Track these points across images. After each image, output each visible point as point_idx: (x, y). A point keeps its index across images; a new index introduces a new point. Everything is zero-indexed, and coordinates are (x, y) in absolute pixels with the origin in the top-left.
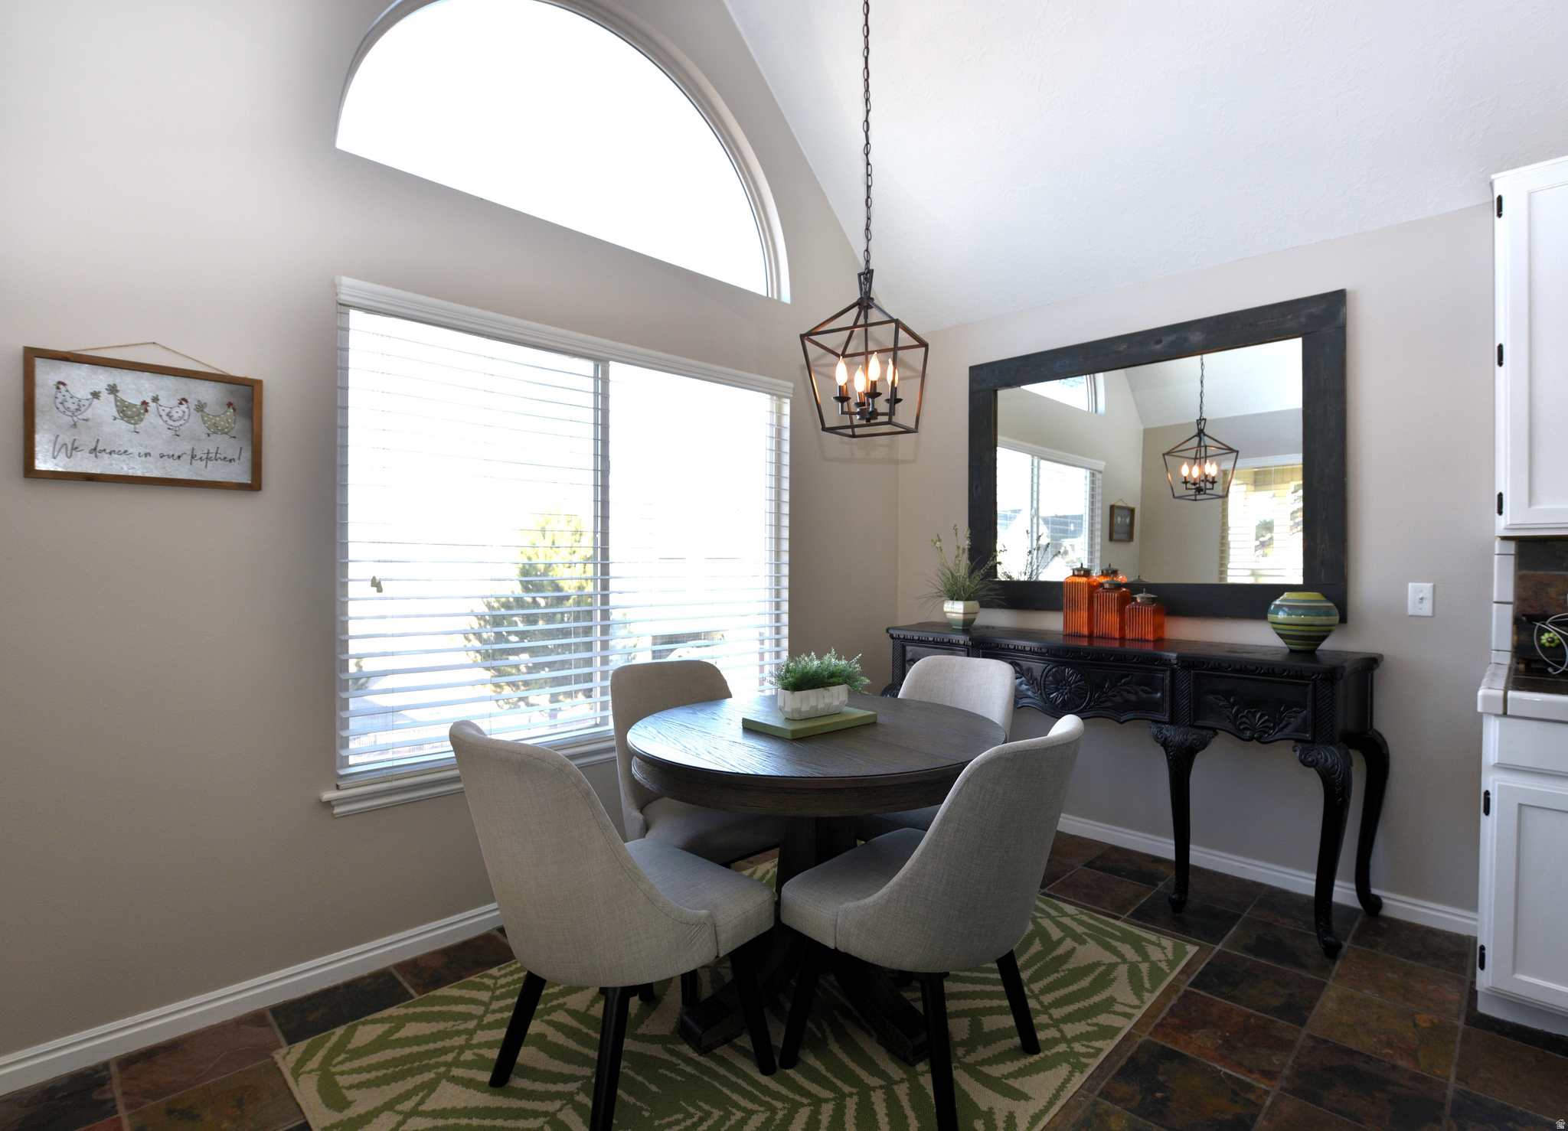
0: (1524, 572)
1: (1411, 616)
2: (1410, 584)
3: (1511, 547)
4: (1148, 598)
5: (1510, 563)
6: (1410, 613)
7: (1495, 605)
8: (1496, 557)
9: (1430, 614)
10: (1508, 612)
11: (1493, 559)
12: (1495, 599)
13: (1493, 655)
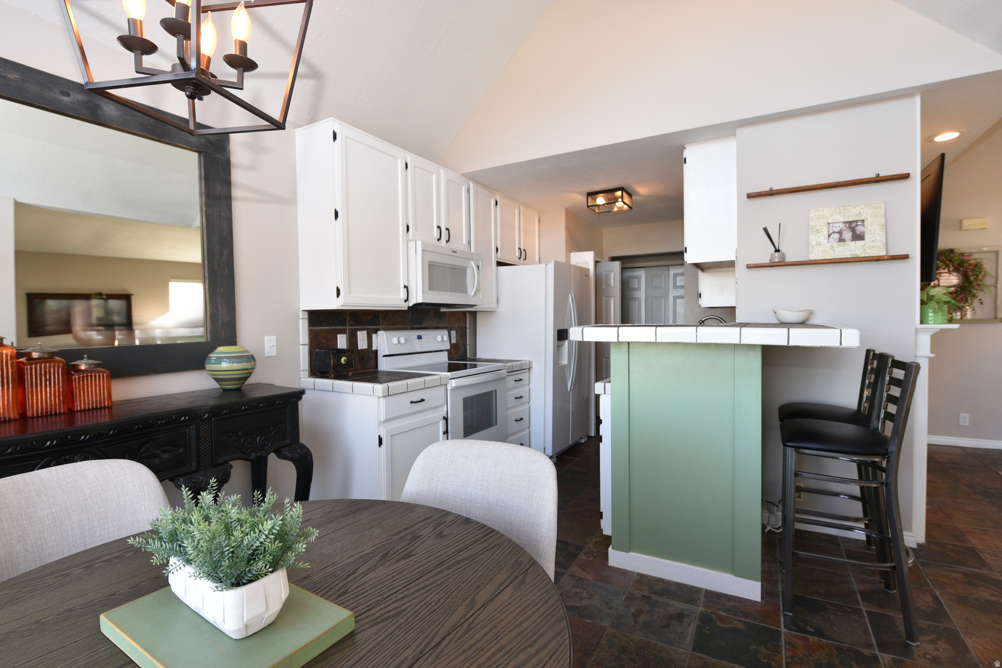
0: (311, 328)
1: (267, 357)
2: (266, 337)
3: (306, 315)
4: (93, 364)
5: (306, 322)
6: (266, 356)
7: (301, 346)
8: (300, 320)
9: (276, 355)
10: (307, 348)
11: (299, 321)
12: (301, 343)
13: (301, 374)
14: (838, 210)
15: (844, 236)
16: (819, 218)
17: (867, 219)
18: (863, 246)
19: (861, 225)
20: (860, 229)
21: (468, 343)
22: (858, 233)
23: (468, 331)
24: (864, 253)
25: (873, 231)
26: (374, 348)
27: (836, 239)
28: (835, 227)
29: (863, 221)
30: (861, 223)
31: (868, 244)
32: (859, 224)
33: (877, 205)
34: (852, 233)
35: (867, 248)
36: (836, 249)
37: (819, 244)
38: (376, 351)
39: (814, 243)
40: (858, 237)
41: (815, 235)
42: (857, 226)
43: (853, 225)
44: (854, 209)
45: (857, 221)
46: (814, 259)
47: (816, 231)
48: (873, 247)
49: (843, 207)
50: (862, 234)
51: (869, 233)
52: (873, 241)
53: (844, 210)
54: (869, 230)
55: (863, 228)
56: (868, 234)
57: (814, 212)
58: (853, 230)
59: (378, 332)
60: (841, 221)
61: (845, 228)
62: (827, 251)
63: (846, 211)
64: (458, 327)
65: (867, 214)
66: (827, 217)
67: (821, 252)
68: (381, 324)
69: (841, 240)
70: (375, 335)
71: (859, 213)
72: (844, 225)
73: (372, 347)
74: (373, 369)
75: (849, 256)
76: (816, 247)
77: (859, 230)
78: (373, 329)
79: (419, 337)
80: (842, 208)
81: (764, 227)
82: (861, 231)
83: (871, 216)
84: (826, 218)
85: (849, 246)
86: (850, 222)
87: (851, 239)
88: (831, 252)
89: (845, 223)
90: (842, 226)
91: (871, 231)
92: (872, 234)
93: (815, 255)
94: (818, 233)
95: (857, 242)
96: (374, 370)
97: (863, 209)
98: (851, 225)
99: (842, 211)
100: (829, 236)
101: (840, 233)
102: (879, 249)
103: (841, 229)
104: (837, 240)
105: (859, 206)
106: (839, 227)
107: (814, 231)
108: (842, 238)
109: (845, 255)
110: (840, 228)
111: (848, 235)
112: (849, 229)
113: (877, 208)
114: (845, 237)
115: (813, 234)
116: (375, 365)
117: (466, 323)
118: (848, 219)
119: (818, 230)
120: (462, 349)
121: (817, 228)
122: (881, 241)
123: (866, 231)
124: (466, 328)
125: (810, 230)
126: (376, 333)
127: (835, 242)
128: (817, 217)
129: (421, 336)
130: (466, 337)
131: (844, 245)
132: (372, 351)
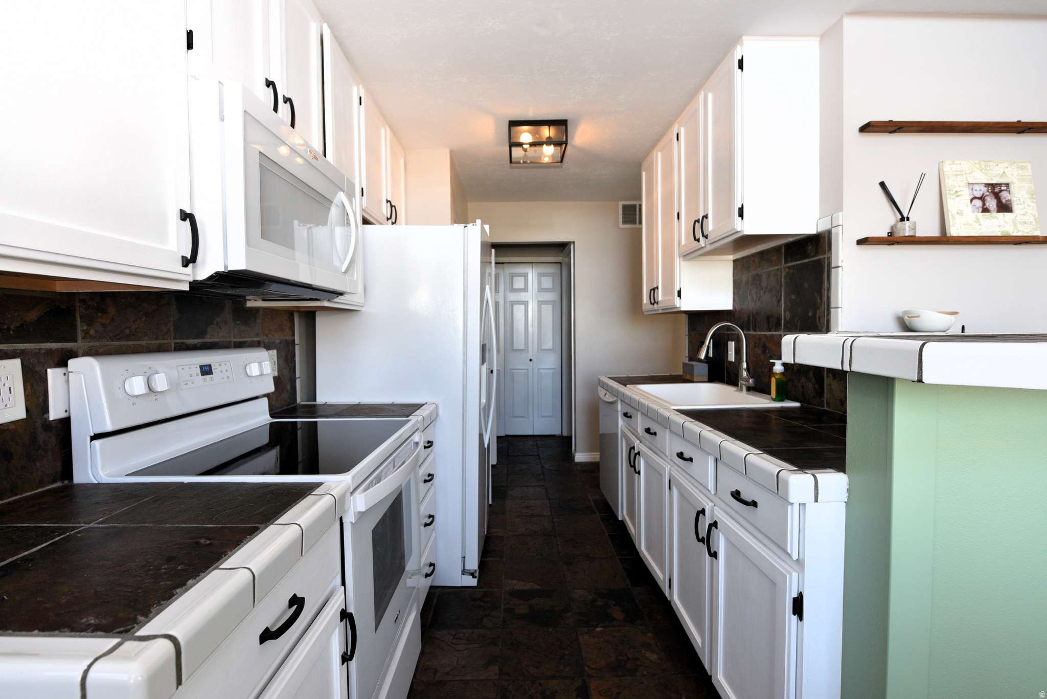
14: (978, 166)
15: (987, 204)
16: (956, 175)
17: (1013, 183)
18: (1014, 220)
19: (1006, 190)
20: (1004, 196)
21: (298, 375)
22: (1004, 201)
23: (297, 348)
24: (1016, 231)
25: (1022, 201)
26: (55, 413)
27: (978, 208)
28: (976, 190)
29: (1007, 185)
30: (1005, 188)
31: (1019, 218)
32: (1003, 188)
33: (1022, 164)
34: (996, 200)
35: (1018, 224)
36: (982, 221)
37: (960, 213)
38: (66, 422)
39: (954, 212)
40: (1005, 207)
41: (953, 199)
42: (1001, 191)
43: (997, 190)
44: (997, 166)
45: (1000, 185)
46: (957, 235)
47: (954, 194)
48: (1025, 223)
49: (984, 161)
50: (1008, 203)
51: (1018, 202)
52: (1024, 214)
53: (985, 167)
54: (1018, 199)
55: (1008, 194)
56: (1017, 204)
57: (949, 164)
58: (997, 196)
59: (71, 362)
60: (983, 182)
61: (988, 193)
62: (971, 225)
63: (988, 169)
64: (281, 343)
65: (1012, 175)
66: (966, 174)
67: (964, 225)
68: (80, 335)
69: (985, 210)
70: (59, 371)
71: (1004, 172)
72: (986, 189)
73: (46, 409)
74: (54, 481)
75: (999, 234)
76: (957, 216)
77: (1004, 198)
78: (50, 352)
79: (206, 370)
80: (983, 163)
81: (881, 181)
82: (1007, 199)
83: (1018, 179)
84: (965, 176)
85: (997, 218)
86: (993, 186)
87: (996, 209)
88: (976, 225)
89: (987, 185)
90: (984, 189)
91: (1019, 199)
92: (1021, 204)
93: (958, 229)
94: (957, 196)
95: (1005, 214)
96: (58, 484)
97: (1007, 168)
98: (995, 190)
99: (983, 167)
100: (971, 200)
101: (982, 199)
102: (1032, 227)
103: (983, 194)
104: (980, 210)
105: (1002, 163)
106: (981, 190)
107: (952, 192)
108: (985, 207)
109: (993, 232)
110: (981, 193)
111: (992, 203)
112: (992, 195)
113: (1022, 168)
114: (989, 206)
115: (952, 197)
116: (59, 465)
117: (294, 335)
118: (992, 179)
119: (957, 192)
120: (289, 387)
121: (955, 189)
122: (1032, 215)
123: (1014, 199)
124: (293, 342)
125: (947, 191)
126: (64, 364)
127: (978, 212)
128: (955, 173)
129: (210, 366)
130: (295, 361)
131: (991, 217)
132: (48, 425)
